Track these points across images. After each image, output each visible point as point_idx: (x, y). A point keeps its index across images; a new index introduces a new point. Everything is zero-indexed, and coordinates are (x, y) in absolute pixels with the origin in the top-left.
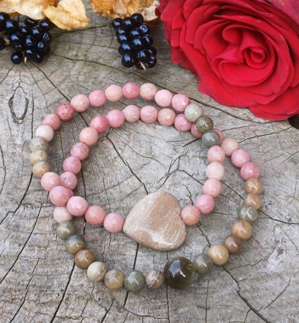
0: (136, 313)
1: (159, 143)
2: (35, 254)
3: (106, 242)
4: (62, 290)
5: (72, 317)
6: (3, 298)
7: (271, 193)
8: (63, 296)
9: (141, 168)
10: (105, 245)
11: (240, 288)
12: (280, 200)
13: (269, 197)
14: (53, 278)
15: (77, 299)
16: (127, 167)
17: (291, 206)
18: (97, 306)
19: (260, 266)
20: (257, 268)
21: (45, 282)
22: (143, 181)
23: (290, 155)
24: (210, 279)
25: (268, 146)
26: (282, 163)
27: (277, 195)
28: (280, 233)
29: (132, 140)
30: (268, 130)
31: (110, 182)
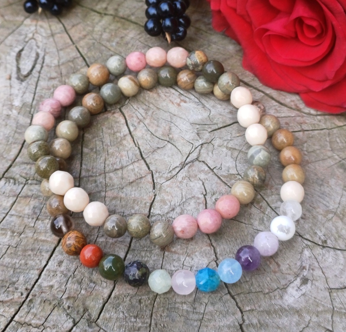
1: (181, 125)
2: (6, 240)
3: (92, 237)
4: (26, 289)
5: (33, 325)
7: (307, 204)
8: (27, 297)
9: (153, 152)
11: (244, 321)
12: (317, 215)
14: (20, 272)
15: (42, 303)
16: (137, 148)
17: (329, 225)
18: (65, 315)
19: (275, 296)
20: (270, 298)
21: (10, 276)
22: (151, 169)
23: (341, 159)
24: (209, 302)
25: (314, 145)
26: (328, 167)
27: (314, 208)
28: (309, 257)
29: (149, 117)
30: (318, 124)
31: (112, 164)
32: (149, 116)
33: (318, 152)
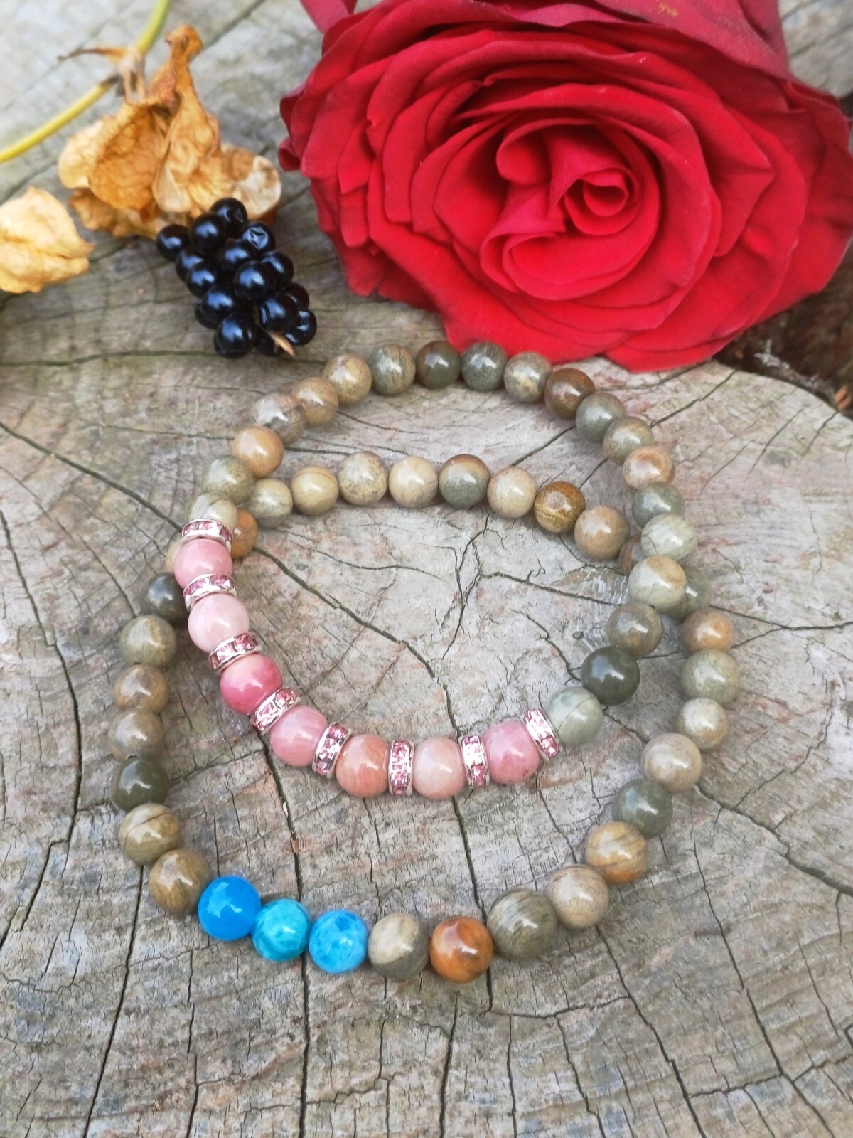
0: (532, 1013)
2: (174, 943)
3: (367, 838)
4: (294, 1022)
5: (357, 1088)
6: (132, 1103)
7: (758, 560)
8: (307, 1037)
9: (379, 601)
10: (367, 848)
11: (787, 844)
12: (789, 572)
13: (757, 574)
14: (255, 993)
15: (350, 1031)
16: (338, 611)
17: (823, 580)
18: (415, 1030)
19: (814, 767)
20: (808, 774)
21: (238, 1014)
22: (399, 637)
23: (763, 447)
24: (697, 845)
25: (695, 441)
26: (750, 472)
27: (775, 561)
28: (828, 660)
29: (323, 535)
30: (676, 399)
31: (308, 668)
32: (320, 532)
33: (710, 451)
